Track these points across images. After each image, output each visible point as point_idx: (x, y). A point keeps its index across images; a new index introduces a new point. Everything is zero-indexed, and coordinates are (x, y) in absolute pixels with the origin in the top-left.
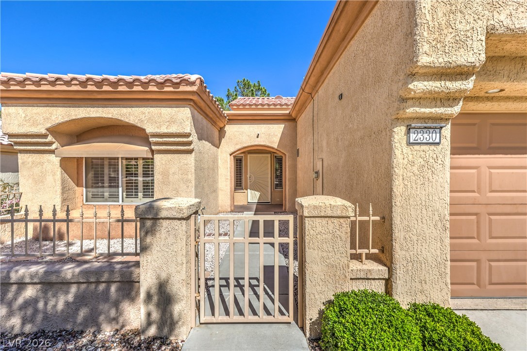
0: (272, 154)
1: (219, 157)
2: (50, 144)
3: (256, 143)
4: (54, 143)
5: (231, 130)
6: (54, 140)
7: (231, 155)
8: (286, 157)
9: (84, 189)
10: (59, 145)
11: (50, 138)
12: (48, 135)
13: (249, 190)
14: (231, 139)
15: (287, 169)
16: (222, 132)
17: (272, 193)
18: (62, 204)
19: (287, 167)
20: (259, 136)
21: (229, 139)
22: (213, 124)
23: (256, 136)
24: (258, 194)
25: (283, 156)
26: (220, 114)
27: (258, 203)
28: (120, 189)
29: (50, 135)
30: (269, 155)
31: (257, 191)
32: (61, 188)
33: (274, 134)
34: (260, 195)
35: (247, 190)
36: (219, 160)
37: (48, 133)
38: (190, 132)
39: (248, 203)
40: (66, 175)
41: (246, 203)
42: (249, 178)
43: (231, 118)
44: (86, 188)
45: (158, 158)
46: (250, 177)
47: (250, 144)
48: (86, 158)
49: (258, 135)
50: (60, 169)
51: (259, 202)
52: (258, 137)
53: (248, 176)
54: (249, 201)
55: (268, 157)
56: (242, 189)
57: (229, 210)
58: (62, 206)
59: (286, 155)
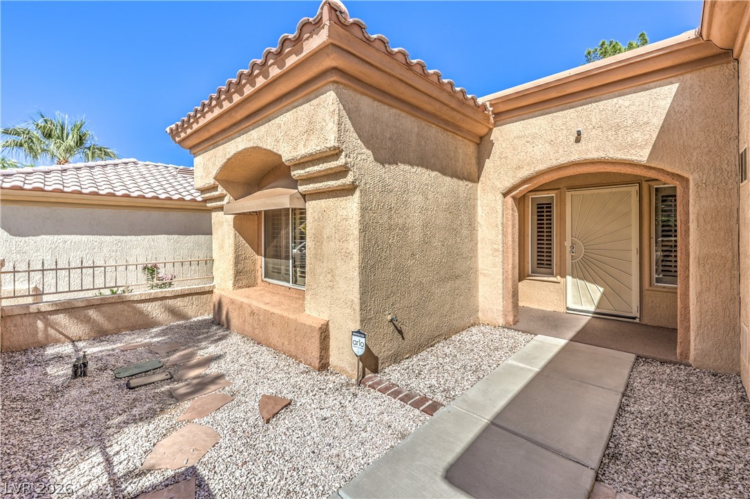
0: (645, 185)
1: (479, 202)
2: (221, 198)
3: (575, 157)
4: (226, 195)
5: (506, 136)
6: (225, 192)
7: (505, 195)
8: (687, 187)
9: (263, 258)
10: (231, 198)
11: (221, 190)
12: (217, 187)
13: (569, 278)
14: (506, 157)
15: (693, 226)
16: (483, 146)
17: (646, 293)
18: (235, 278)
19: (692, 217)
20: (584, 136)
21: (500, 158)
22: (445, 129)
23: (573, 139)
24: (596, 291)
25: (677, 183)
26: (459, 100)
27: (595, 313)
28: (291, 261)
29: (219, 186)
30: (634, 189)
31: (595, 282)
32: (234, 256)
33: (635, 121)
34: (604, 294)
35: (563, 276)
36: (479, 209)
37: (217, 183)
38: (336, 145)
39: (568, 309)
40: (241, 239)
41: (563, 310)
42: (568, 249)
43: (502, 108)
44: (265, 257)
45: (312, 207)
46: (572, 247)
47: (555, 163)
48: (265, 211)
49: (579, 133)
50: (232, 231)
51: (599, 311)
52: (578, 140)
53: (568, 244)
54: (570, 305)
55: (629, 193)
56: (552, 274)
57: (501, 322)
58: (235, 281)
59: (687, 180)
